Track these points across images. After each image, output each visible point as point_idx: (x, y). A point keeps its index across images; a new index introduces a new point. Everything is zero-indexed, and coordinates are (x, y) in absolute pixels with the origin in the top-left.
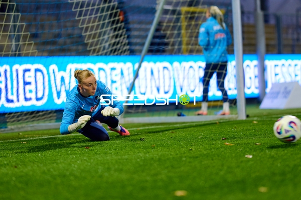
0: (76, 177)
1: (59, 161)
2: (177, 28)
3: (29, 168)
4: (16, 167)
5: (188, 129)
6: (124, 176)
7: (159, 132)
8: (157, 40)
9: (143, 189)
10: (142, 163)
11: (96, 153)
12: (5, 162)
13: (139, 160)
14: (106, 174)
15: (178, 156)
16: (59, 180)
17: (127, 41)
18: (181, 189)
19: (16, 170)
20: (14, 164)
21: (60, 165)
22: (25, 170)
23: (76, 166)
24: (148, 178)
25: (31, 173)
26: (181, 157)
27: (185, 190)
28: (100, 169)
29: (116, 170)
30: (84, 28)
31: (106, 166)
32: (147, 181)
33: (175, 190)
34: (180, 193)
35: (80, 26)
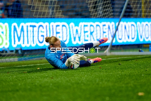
0: (84, 84)
1: (75, 75)
2: (140, 3)
3: (59, 79)
4: (52, 78)
5: (145, 59)
6: (110, 84)
7: (129, 60)
8: (128, 10)
9: (121, 91)
10: (120, 77)
11: (95, 71)
12: (47, 76)
13: (118, 75)
14: (101, 83)
15: (140, 73)
16: (75, 86)
17: (112, 10)
18: (141, 92)
19: (52, 79)
20: (51, 76)
21: (76, 78)
22: (57, 80)
23: (84, 78)
24: (123, 85)
25: (60, 82)
26: (141, 74)
27: (144, 92)
28: (98, 80)
29: (106, 81)
30: (89, 3)
31: (101, 78)
32: (123, 87)
33: (138, 92)
34: (140, 94)
35: (87, 2)
